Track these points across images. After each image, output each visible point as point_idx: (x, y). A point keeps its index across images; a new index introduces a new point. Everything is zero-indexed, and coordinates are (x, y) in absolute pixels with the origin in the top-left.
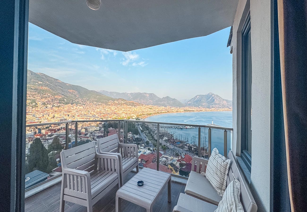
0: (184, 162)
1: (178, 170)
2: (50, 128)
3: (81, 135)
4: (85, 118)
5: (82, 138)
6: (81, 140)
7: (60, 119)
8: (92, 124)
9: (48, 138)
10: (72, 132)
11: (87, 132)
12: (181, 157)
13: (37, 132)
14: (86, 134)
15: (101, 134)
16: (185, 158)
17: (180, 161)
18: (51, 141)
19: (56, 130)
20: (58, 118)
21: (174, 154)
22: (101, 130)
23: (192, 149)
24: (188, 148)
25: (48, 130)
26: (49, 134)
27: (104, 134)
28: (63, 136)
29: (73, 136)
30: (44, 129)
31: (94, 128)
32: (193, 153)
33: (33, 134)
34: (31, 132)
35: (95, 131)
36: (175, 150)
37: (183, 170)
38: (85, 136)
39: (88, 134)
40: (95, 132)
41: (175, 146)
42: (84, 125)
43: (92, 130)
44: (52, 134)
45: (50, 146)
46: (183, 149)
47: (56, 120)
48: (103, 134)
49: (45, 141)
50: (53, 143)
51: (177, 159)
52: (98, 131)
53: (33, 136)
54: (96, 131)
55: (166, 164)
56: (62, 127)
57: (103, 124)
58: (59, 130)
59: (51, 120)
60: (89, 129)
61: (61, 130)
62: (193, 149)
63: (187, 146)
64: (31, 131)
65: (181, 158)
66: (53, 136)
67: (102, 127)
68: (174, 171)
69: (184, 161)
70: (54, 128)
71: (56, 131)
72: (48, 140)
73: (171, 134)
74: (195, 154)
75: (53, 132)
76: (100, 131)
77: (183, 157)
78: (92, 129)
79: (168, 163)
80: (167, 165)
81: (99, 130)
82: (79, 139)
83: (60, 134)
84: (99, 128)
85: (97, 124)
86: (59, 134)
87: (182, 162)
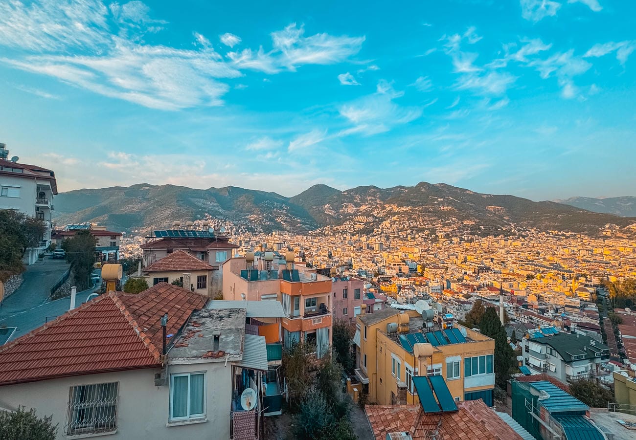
2: (464, 281)
3: (530, 310)
4: (530, 269)
5: (534, 317)
6: (531, 320)
7: (477, 265)
8: (555, 288)
9: (463, 299)
10: (506, 297)
11: (545, 307)
13: (445, 286)
14: (543, 311)
15: (589, 319)
18: (470, 307)
19: (475, 287)
20: (473, 264)
22: (585, 309)
25: (462, 285)
26: (465, 292)
27: (601, 323)
28: (489, 302)
29: (511, 307)
30: (454, 282)
31: (563, 300)
33: (440, 288)
34: (436, 285)
35: (566, 306)
38: (541, 315)
39: (548, 311)
40: (566, 308)
42: (533, 285)
43: (558, 303)
44: (469, 293)
45: (470, 317)
47: (471, 267)
48: (596, 323)
49: (461, 306)
50: (473, 312)
52: (577, 310)
53: (440, 291)
54: (570, 309)
56: (484, 284)
57: (592, 294)
58: (479, 288)
59: (463, 266)
60: (548, 299)
61: (482, 289)
64: (438, 282)
66: (472, 299)
67: (588, 299)
70: (471, 283)
71: (474, 290)
72: (463, 303)
75: (470, 290)
76: (583, 310)
78: (556, 300)
81: (582, 308)
82: (526, 317)
83: (483, 296)
84: (579, 301)
85: (571, 290)
86: (480, 295)
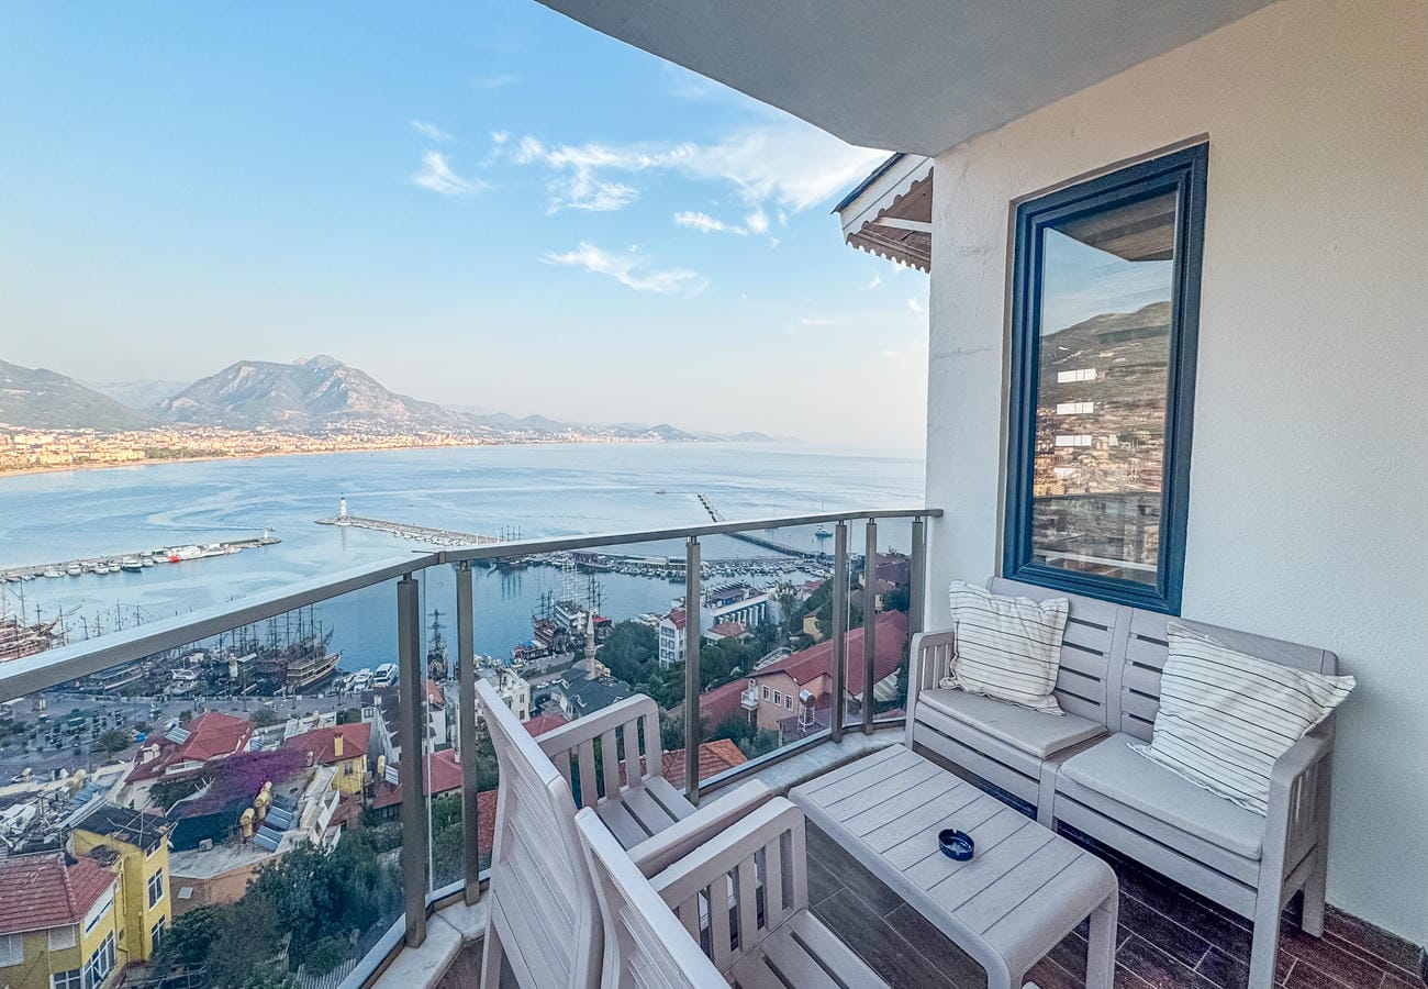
0: (191, 767)
1: (161, 829)
12: (164, 744)
16: (188, 741)
17: (155, 769)
21: (86, 748)
23: (227, 675)
24: (199, 678)
32: (237, 692)
36: (89, 720)
37: (194, 815)
41: (90, 692)
46: (161, 691)
51: (128, 768)
55: (47, 840)
62: (234, 671)
63: (188, 665)
65: (161, 750)
68: (128, 850)
69: (190, 759)
73: (32, 621)
74: (252, 693)
77: (179, 736)
79: (61, 826)
80: (53, 846)
87: (169, 772)
